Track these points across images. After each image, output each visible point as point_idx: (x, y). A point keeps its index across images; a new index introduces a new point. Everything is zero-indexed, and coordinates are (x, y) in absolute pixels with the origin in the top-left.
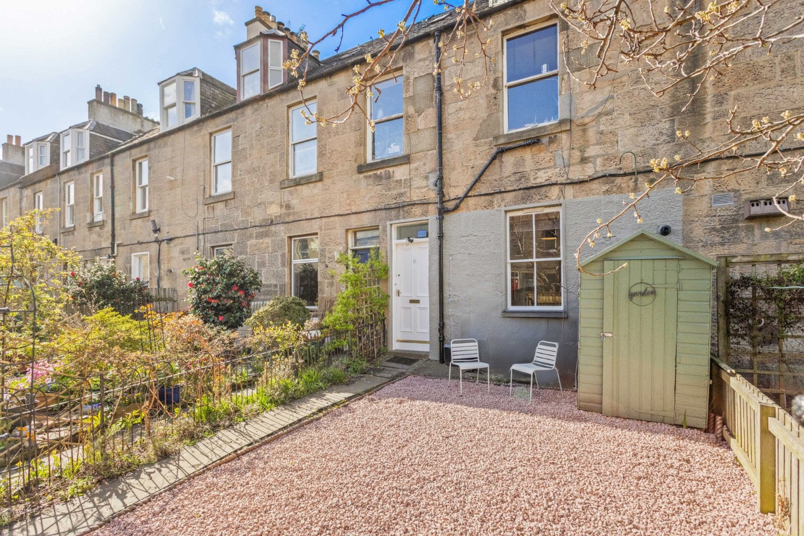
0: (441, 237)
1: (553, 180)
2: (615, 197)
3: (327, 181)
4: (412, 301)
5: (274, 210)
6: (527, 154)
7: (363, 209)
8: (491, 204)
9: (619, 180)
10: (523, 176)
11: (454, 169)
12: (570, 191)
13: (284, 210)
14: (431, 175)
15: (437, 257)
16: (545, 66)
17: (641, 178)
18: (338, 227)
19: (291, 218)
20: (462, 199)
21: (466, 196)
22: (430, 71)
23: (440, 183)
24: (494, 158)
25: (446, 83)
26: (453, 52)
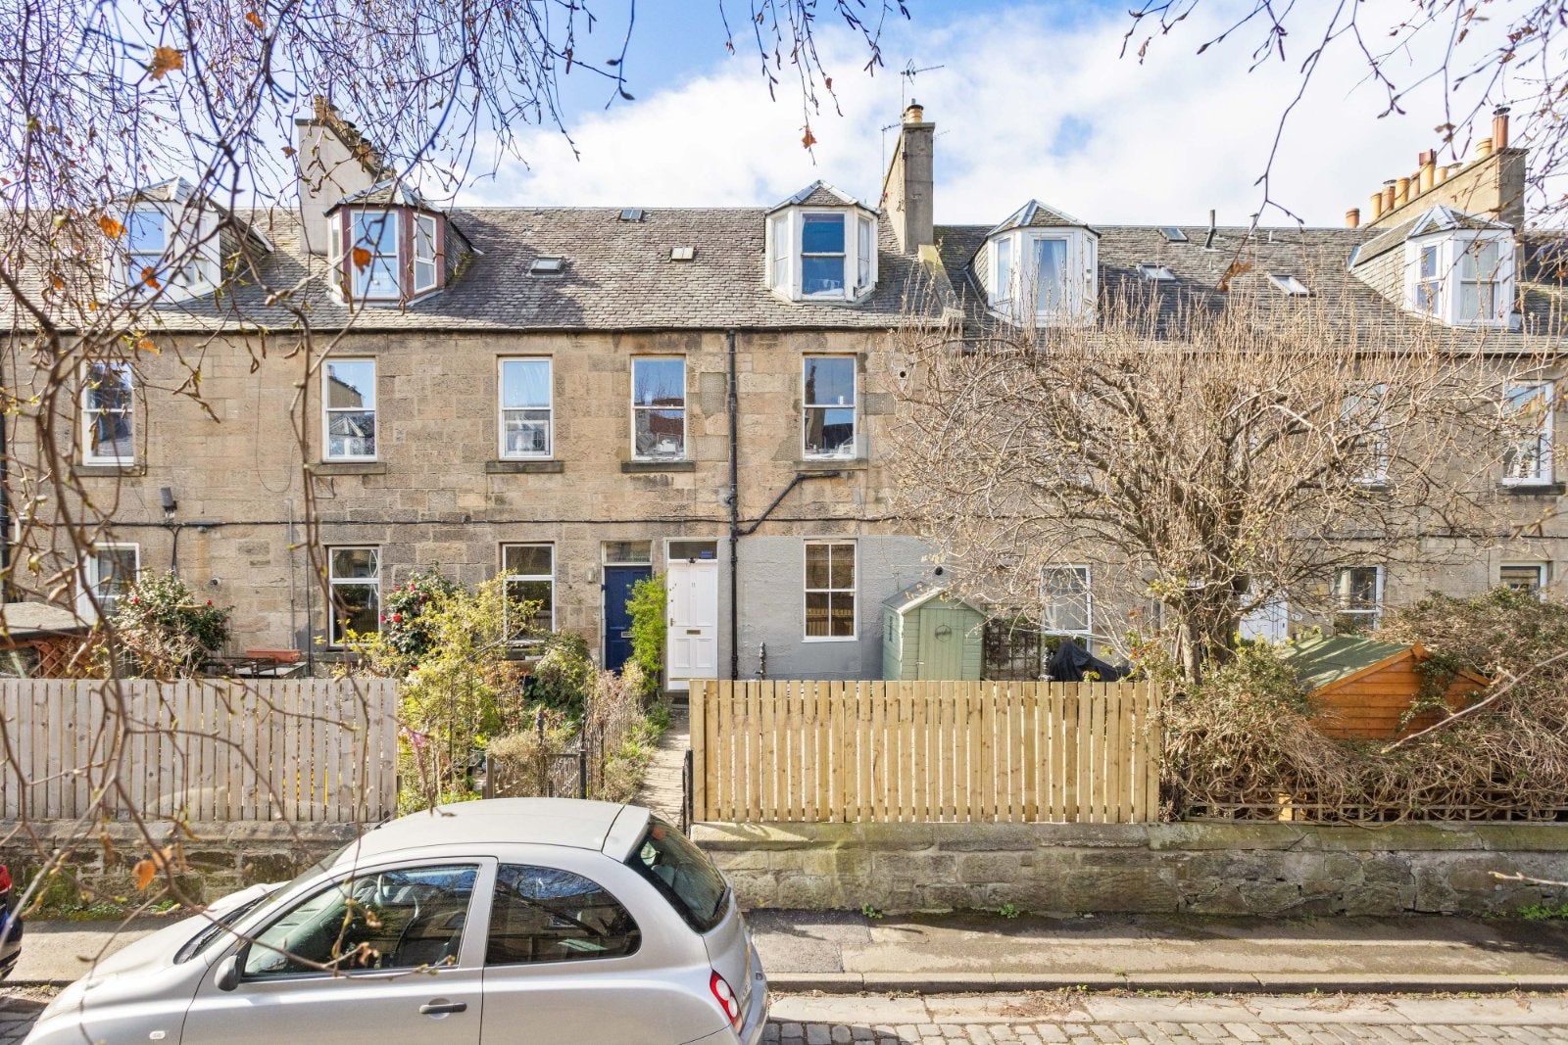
0: (734, 562)
1: (852, 514)
2: (903, 538)
3: (569, 474)
4: (690, 632)
5: (472, 502)
6: (827, 485)
7: (628, 516)
8: (789, 531)
9: (905, 523)
10: (822, 507)
11: (748, 487)
12: (865, 527)
13: (492, 504)
14: (721, 490)
15: (728, 583)
16: (841, 398)
18: (590, 538)
19: (506, 517)
20: (759, 522)
21: (764, 519)
22: (721, 370)
23: (733, 501)
24: (793, 484)
25: (742, 389)
26: (748, 357)
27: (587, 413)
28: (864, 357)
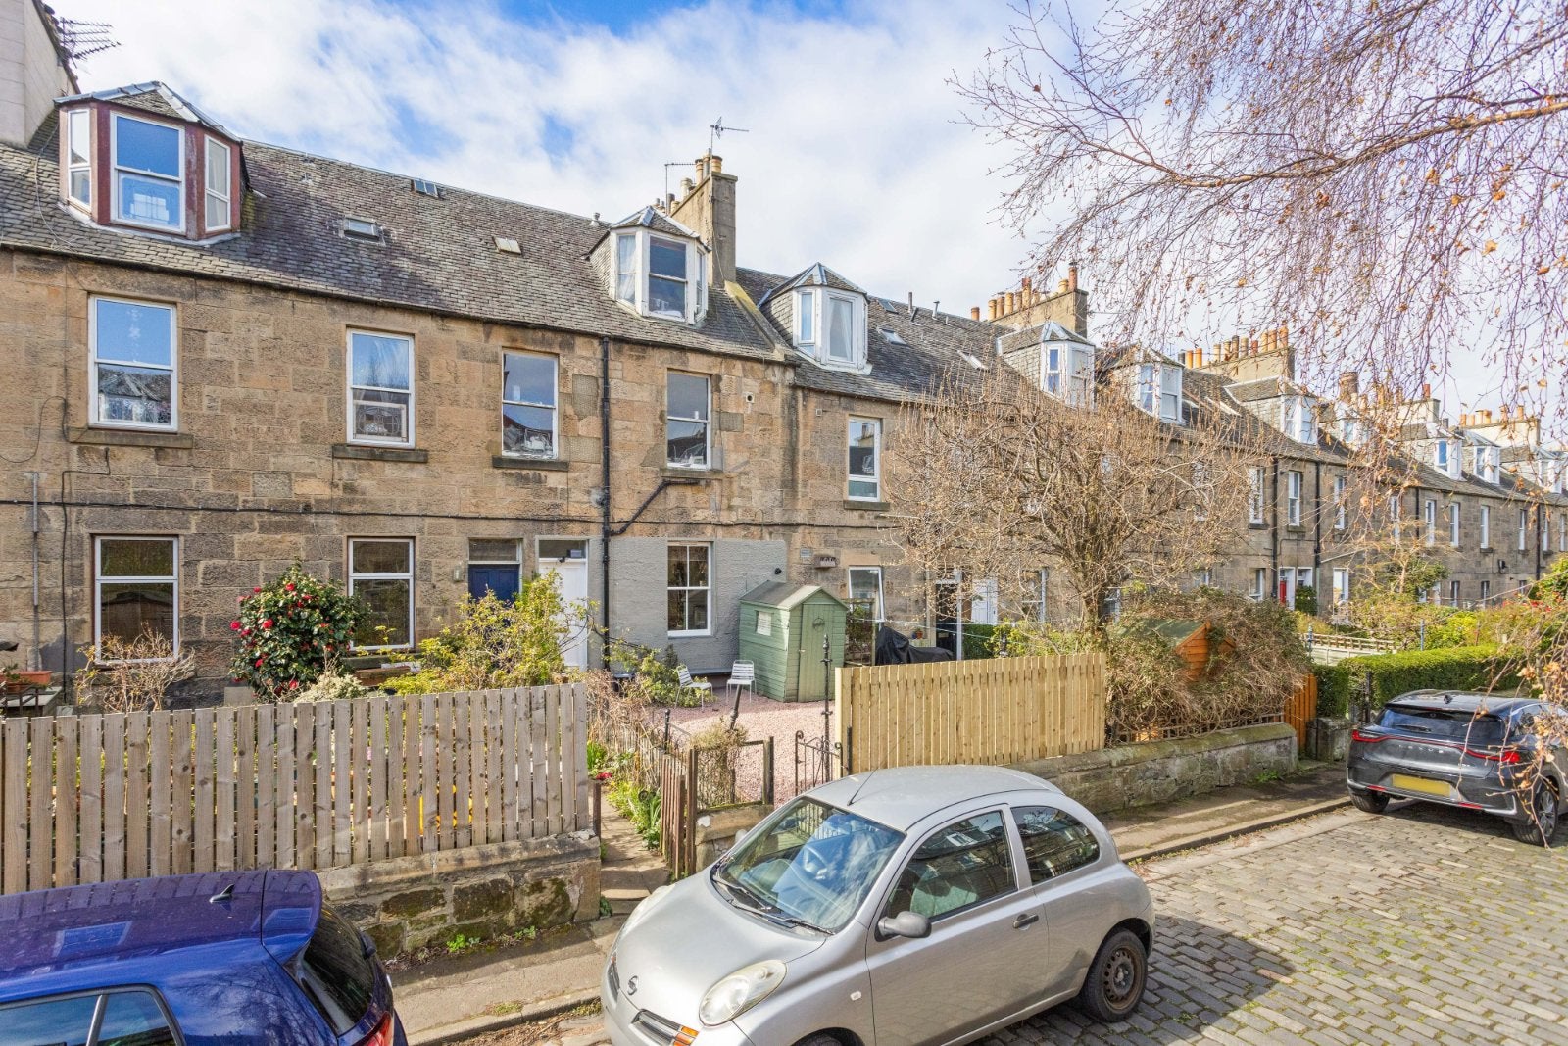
0: (606, 561)
1: (709, 519)
2: (749, 542)
3: (434, 465)
5: (313, 489)
6: (689, 492)
7: (498, 513)
8: (655, 533)
9: (752, 529)
10: (684, 512)
11: (619, 489)
12: (720, 531)
13: (339, 493)
14: (593, 491)
15: (599, 581)
16: (697, 413)
17: (765, 530)
18: (454, 534)
19: (356, 508)
20: (629, 523)
21: (633, 521)
22: (594, 374)
23: (605, 502)
24: (659, 490)
25: (613, 395)
26: (619, 365)
27: (454, 402)
28: (719, 378)
